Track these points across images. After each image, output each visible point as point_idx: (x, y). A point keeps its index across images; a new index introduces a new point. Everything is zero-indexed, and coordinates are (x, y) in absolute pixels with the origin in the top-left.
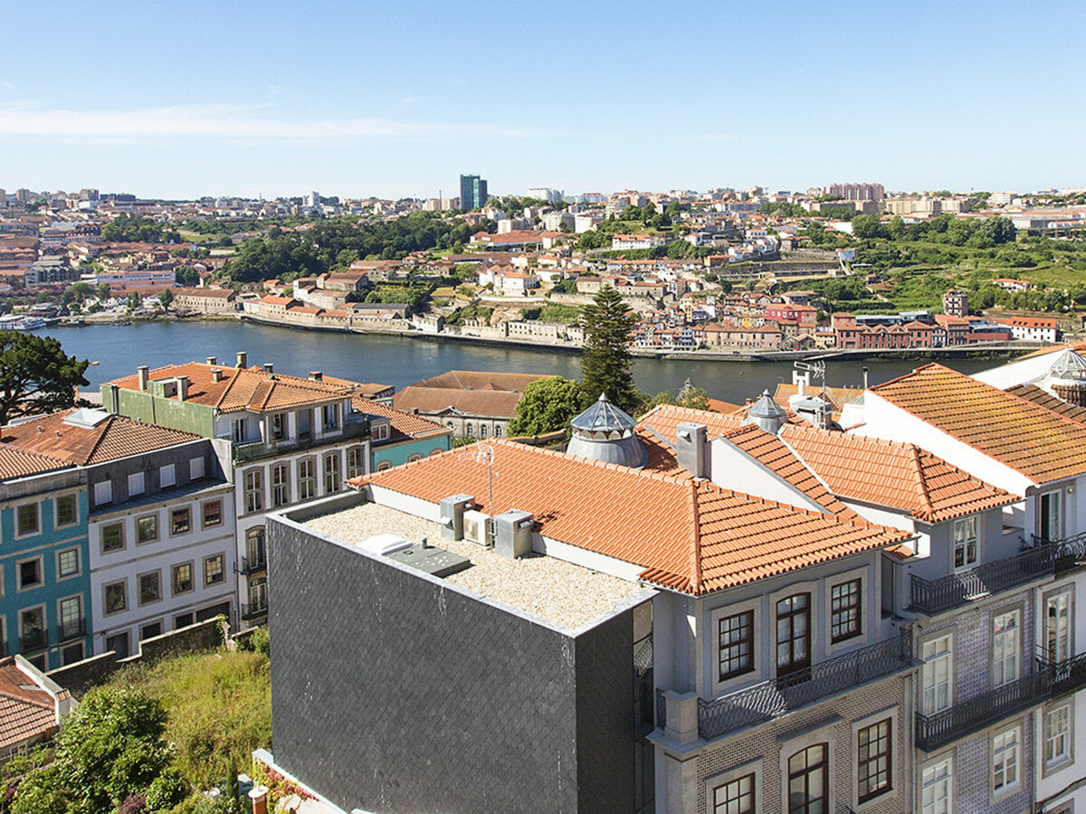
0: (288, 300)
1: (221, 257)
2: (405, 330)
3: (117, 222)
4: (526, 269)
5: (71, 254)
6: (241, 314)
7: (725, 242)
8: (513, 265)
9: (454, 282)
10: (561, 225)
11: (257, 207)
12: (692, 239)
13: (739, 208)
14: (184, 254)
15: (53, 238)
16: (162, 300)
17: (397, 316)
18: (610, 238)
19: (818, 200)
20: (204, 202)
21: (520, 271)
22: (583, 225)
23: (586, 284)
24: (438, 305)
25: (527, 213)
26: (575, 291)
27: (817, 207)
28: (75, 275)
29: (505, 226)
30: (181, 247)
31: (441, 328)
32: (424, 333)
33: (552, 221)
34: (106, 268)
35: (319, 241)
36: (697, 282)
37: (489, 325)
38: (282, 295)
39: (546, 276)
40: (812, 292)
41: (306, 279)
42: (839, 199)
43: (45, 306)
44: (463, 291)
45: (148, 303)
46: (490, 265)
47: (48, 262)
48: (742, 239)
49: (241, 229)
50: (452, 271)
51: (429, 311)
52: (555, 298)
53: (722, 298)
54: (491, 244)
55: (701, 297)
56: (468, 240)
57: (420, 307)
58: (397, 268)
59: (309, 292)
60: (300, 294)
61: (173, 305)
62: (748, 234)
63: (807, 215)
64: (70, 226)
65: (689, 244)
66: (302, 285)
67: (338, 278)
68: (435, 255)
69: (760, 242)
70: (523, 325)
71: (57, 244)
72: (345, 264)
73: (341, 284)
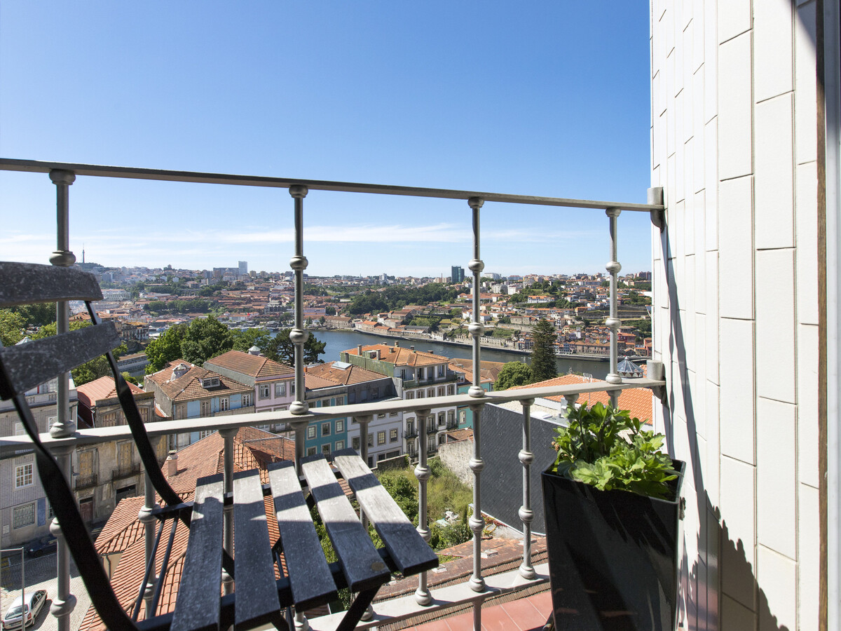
0: (375, 323)
1: (345, 302)
2: (428, 339)
4: (485, 312)
5: (282, 300)
6: (354, 329)
7: (585, 300)
9: (450, 317)
10: (501, 291)
11: (360, 279)
12: (569, 299)
13: (591, 284)
14: (329, 301)
15: (275, 293)
16: (320, 321)
17: (424, 332)
18: (527, 297)
19: (633, 280)
20: (337, 277)
21: (482, 312)
22: (512, 291)
23: (515, 319)
24: (443, 328)
25: (484, 284)
26: (509, 323)
27: (632, 284)
28: (284, 309)
31: (445, 339)
32: (437, 340)
33: (496, 289)
35: (388, 296)
36: (571, 320)
37: (467, 337)
38: (372, 321)
39: (495, 315)
40: (632, 327)
41: (383, 314)
42: (644, 279)
43: (273, 322)
44: (455, 321)
45: (314, 324)
46: (467, 309)
47: (273, 303)
48: (594, 299)
49: (352, 290)
50: (450, 312)
51: (438, 329)
52: (500, 326)
53: (584, 328)
54: (467, 299)
55: (573, 327)
56: (456, 297)
57: (434, 328)
58: (424, 309)
59: (384, 319)
60: (381, 320)
61: (325, 324)
62: (597, 296)
63: (627, 287)
64: (281, 288)
65: (567, 301)
66: (381, 316)
67: (397, 313)
68: (441, 304)
69: (604, 301)
70: (485, 339)
71: (277, 295)
72: (400, 307)
73: (398, 316)
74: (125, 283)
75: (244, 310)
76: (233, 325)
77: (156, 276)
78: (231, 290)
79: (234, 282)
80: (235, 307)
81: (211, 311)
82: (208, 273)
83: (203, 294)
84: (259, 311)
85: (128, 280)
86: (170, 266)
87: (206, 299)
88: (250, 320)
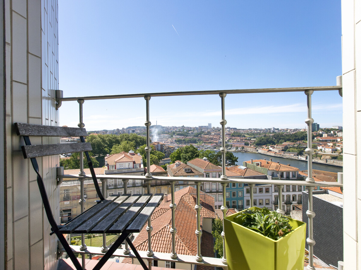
0: (268, 150)
1: (253, 140)
2: (297, 158)
3: (234, 133)
4: (332, 146)
6: (258, 152)
8: (328, 145)
14: (246, 139)
16: (242, 148)
17: (294, 155)
20: (250, 129)
21: (330, 147)
24: (306, 154)
25: (332, 132)
29: (325, 135)
30: (245, 138)
31: (307, 159)
32: (302, 159)
34: (232, 142)
35: (275, 138)
37: (321, 159)
38: (267, 149)
39: (339, 148)
41: (272, 146)
45: (239, 149)
46: (321, 145)
49: (257, 135)
51: (303, 155)
54: (321, 140)
56: (314, 139)
57: (301, 153)
58: (294, 144)
59: (273, 148)
60: (271, 149)
61: (244, 149)
66: (271, 147)
67: (280, 146)
68: (305, 142)
70: (331, 160)
72: (281, 143)
73: (280, 147)
74: (169, 132)
75: (210, 143)
76: (206, 149)
77: (179, 129)
78: (205, 135)
79: (206, 132)
80: (207, 141)
81: (197, 143)
82: (197, 128)
83: (195, 136)
84: (216, 143)
85: (170, 131)
86: (183, 126)
87: (196, 138)
88: (212, 146)
